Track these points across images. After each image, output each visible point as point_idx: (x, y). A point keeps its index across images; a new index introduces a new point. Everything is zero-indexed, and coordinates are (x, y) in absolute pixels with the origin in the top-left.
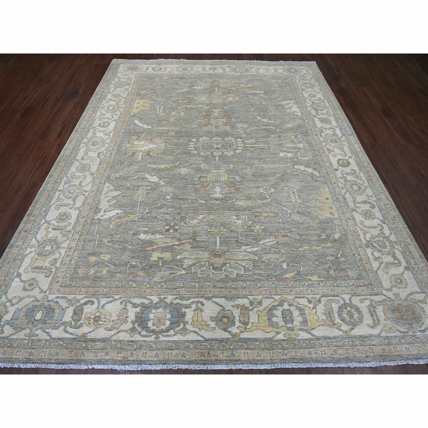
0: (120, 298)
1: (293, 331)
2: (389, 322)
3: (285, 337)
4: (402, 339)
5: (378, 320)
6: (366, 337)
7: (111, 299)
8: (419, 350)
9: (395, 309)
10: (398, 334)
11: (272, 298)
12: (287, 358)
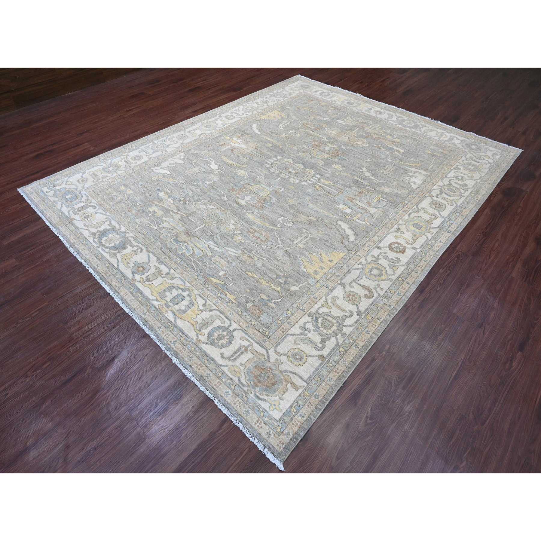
0: (108, 216)
1: (167, 308)
2: (242, 368)
3: (158, 306)
4: (234, 385)
5: (236, 359)
6: (207, 356)
7: (104, 213)
8: (235, 404)
9: (262, 367)
10: (236, 379)
11: (184, 282)
12: (144, 317)
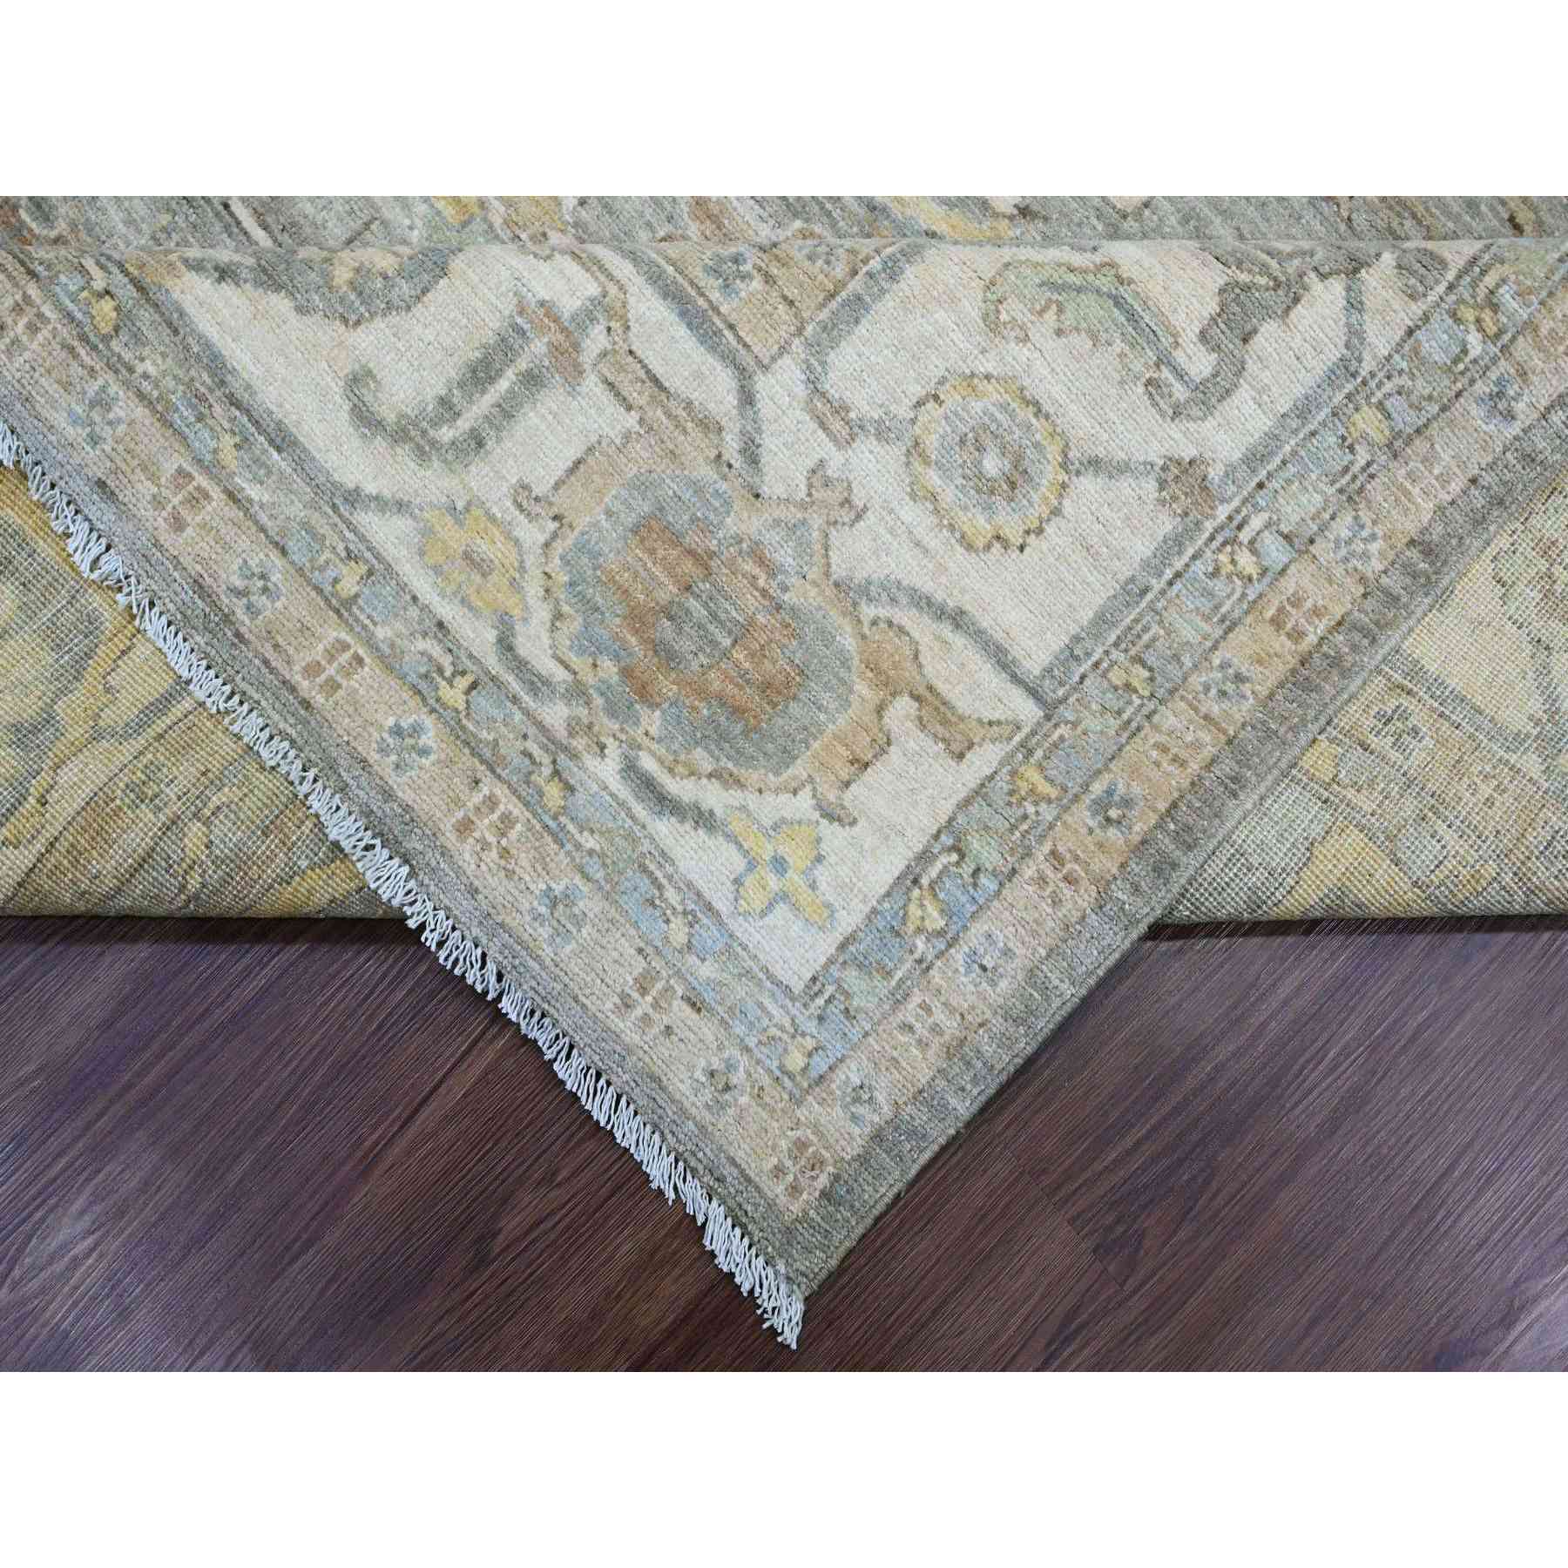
2: (532, 534)
4: (462, 683)
5: (477, 441)
6: (234, 402)
8: (464, 827)
9: (692, 539)
10: (479, 637)
